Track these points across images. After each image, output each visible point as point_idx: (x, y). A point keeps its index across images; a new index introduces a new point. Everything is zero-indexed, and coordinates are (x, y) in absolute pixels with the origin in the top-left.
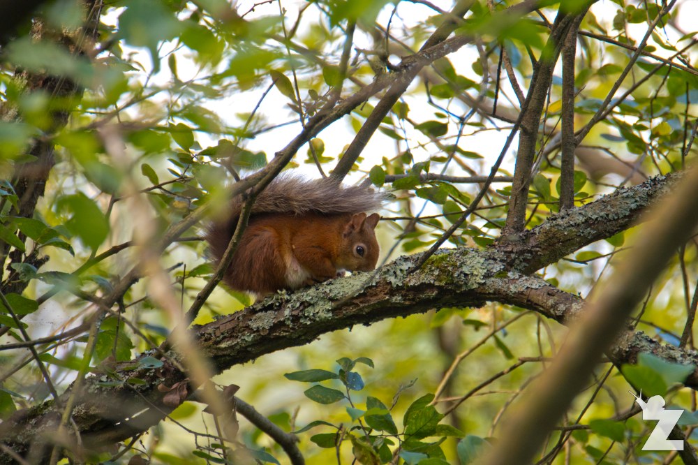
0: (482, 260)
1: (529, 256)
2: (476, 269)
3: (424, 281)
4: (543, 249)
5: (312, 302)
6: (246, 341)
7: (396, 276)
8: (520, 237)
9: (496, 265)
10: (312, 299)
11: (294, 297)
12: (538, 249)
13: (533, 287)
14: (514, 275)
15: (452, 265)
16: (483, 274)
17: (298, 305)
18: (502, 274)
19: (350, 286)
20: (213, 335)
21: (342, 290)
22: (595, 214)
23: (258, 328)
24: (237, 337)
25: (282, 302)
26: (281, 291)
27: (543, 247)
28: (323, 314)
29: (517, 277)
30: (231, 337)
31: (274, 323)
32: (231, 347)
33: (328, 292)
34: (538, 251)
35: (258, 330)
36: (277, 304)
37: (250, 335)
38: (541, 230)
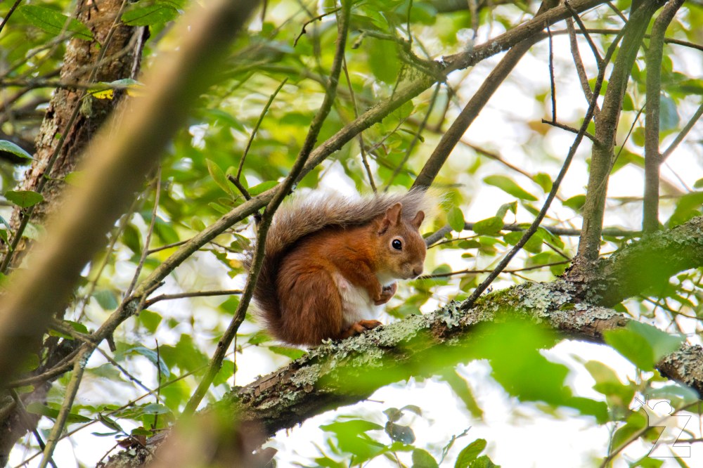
0: (547, 292)
1: (603, 287)
2: (539, 302)
3: (482, 319)
4: (620, 279)
5: (360, 351)
6: (289, 400)
7: (452, 316)
8: (593, 265)
9: (562, 297)
10: (360, 348)
11: (341, 347)
12: (614, 279)
13: (602, 318)
14: (582, 306)
15: (513, 299)
16: (547, 307)
17: (345, 355)
18: (568, 306)
19: (403, 330)
20: (252, 395)
21: (393, 335)
22: (681, 238)
23: (301, 384)
24: (278, 396)
25: (328, 354)
26: (327, 340)
27: (620, 276)
28: (372, 364)
29: (586, 308)
30: (272, 396)
31: (318, 378)
32: (272, 408)
33: (378, 339)
34: (615, 281)
35: (301, 387)
36: (322, 356)
37: (293, 393)
38: (618, 258)
